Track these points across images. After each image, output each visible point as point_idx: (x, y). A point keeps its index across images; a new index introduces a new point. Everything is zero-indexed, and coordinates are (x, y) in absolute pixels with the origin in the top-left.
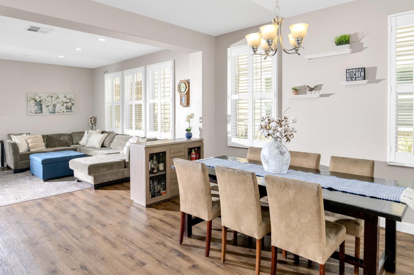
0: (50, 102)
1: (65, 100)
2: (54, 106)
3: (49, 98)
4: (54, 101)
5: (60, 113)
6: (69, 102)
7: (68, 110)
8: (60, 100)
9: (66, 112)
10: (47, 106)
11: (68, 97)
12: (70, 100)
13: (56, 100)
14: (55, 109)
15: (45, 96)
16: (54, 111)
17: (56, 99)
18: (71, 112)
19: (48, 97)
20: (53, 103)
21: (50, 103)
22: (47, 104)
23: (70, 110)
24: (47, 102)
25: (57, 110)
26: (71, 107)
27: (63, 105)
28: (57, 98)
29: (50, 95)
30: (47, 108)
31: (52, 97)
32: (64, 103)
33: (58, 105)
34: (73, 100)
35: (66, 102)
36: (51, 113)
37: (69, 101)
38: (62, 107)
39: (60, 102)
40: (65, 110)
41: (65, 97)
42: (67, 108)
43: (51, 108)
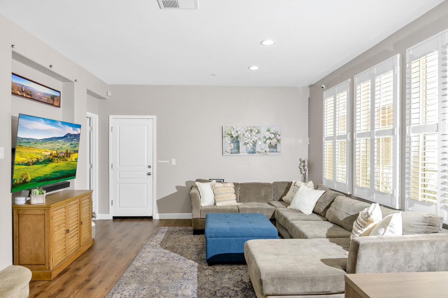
0: (249, 138)
1: (268, 135)
2: (255, 144)
3: (248, 133)
4: (254, 137)
5: (261, 153)
6: (274, 138)
7: (272, 149)
8: (261, 135)
9: (269, 152)
10: (245, 143)
11: (272, 131)
12: (275, 134)
13: (256, 135)
14: (255, 148)
15: (243, 130)
16: (254, 150)
17: (256, 133)
18: (277, 152)
19: (246, 131)
20: (253, 139)
21: (250, 140)
22: (246, 141)
23: (274, 150)
24: (245, 139)
25: (258, 149)
26: (276, 145)
27: (265, 142)
28: (258, 132)
29: (249, 129)
30: (245, 147)
31: (251, 132)
32: (267, 139)
33: (259, 143)
34: (279, 135)
35: (270, 138)
36: (250, 153)
37: (273, 136)
38: (263, 145)
39: (261, 138)
40: (268, 149)
41: (268, 131)
42: (271, 146)
43: (250, 146)
